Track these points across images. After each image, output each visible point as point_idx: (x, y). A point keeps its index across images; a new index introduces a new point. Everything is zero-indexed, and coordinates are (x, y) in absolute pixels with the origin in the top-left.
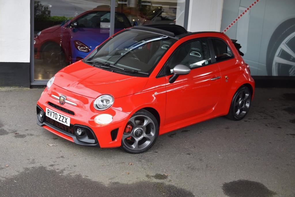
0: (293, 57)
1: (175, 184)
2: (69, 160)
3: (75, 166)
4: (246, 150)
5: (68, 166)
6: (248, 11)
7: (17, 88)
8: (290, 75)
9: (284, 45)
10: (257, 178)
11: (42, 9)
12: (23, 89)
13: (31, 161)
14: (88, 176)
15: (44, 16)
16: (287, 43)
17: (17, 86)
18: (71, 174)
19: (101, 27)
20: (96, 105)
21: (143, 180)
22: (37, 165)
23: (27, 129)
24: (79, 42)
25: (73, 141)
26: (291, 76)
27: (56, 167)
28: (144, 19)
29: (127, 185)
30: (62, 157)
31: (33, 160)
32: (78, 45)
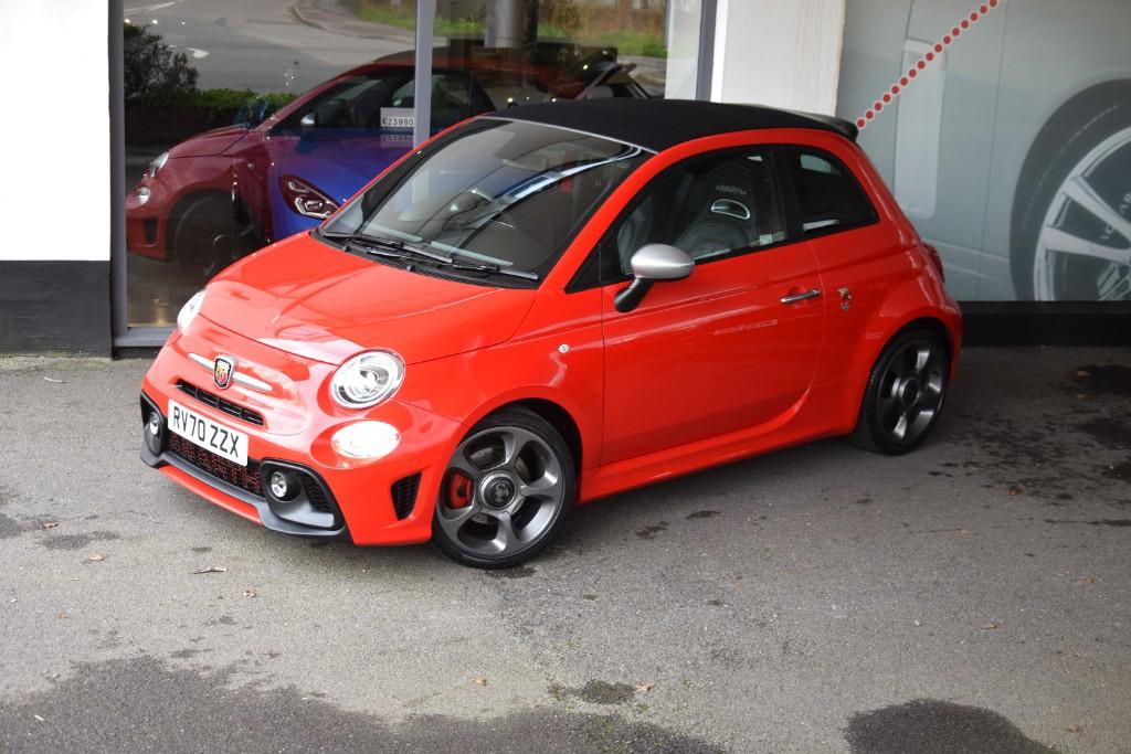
0: (1110, 228)
1: (663, 720)
2: (252, 632)
3: (273, 655)
4: (936, 583)
5: (246, 657)
6: (938, 56)
7: (62, 359)
8: (1100, 297)
9: (1078, 183)
10: (979, 694)
11: (167, 64)
12: (86, 362)
13: (102, 636)
14: (323, 695)
15: (175, 90)
16: (1087, 174)
17: (60, 350)
18: (257, 688)
19: (382, 125)
20: (342, 388)
21: (537, 706)
22: (126, 652)
23: (95, 513)
24: (301, 184)
25: (259, 521)
26: (1105, 302)
27: (201, 660)
28: (549, 95)
29: (475, 724)
30: (226, 620)
31: (110, 633)
32: (296, 195)
